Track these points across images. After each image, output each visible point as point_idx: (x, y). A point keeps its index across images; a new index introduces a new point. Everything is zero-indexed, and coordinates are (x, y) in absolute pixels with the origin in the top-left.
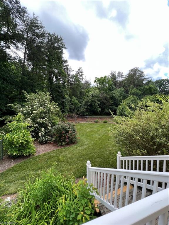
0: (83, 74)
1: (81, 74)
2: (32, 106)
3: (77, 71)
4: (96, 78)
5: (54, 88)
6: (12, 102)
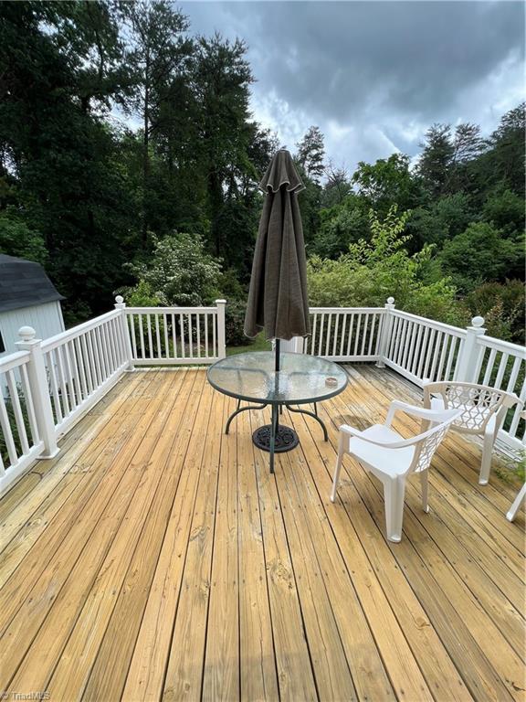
0: (323, 153)
1: (314, 152)
2: (166, 268)
3: (303, 144)
4: (362, 164)
5: (222, 216)
6: (130, 258)
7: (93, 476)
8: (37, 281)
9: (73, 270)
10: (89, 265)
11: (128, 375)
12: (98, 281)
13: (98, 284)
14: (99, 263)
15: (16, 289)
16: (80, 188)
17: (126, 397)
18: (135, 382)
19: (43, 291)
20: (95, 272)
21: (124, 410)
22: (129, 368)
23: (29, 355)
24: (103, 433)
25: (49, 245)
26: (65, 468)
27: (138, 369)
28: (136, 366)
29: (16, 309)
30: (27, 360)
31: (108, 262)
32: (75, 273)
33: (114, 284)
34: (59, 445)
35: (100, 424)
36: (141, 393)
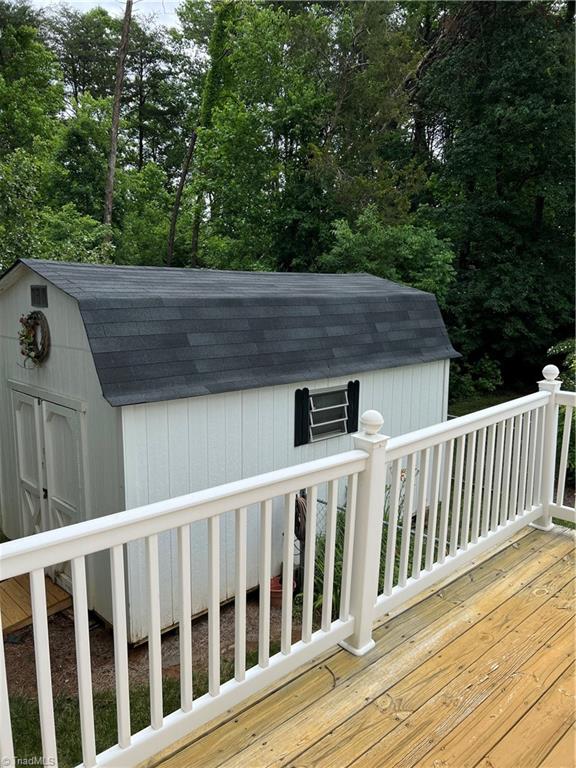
7: (410, 738)
8: (424, 324)
9: (486, 304)
10: (517, 294)
11: (535, 533)
12: (528, 325)
13: (526, 331)
14: (536, 290)
15: (394, 336)
16: (531, 157)
17: (517, 586)
18: (547, 558)
19: (430, 341)
20: (525, 308)
21: (505, 617)
22: (540, 521)
23: (367, 459)
24: (453, 650)
25: (461, 263)
26: (372, 689)
27: (559, 529)
28: (555, 521)
29: (387, 367)
30: (360, 467)
31: (553, 289)
32: (490, 310)
33: (555, 332)
34: (376, 635)
35: (453, 625)
36: (553, 590)
